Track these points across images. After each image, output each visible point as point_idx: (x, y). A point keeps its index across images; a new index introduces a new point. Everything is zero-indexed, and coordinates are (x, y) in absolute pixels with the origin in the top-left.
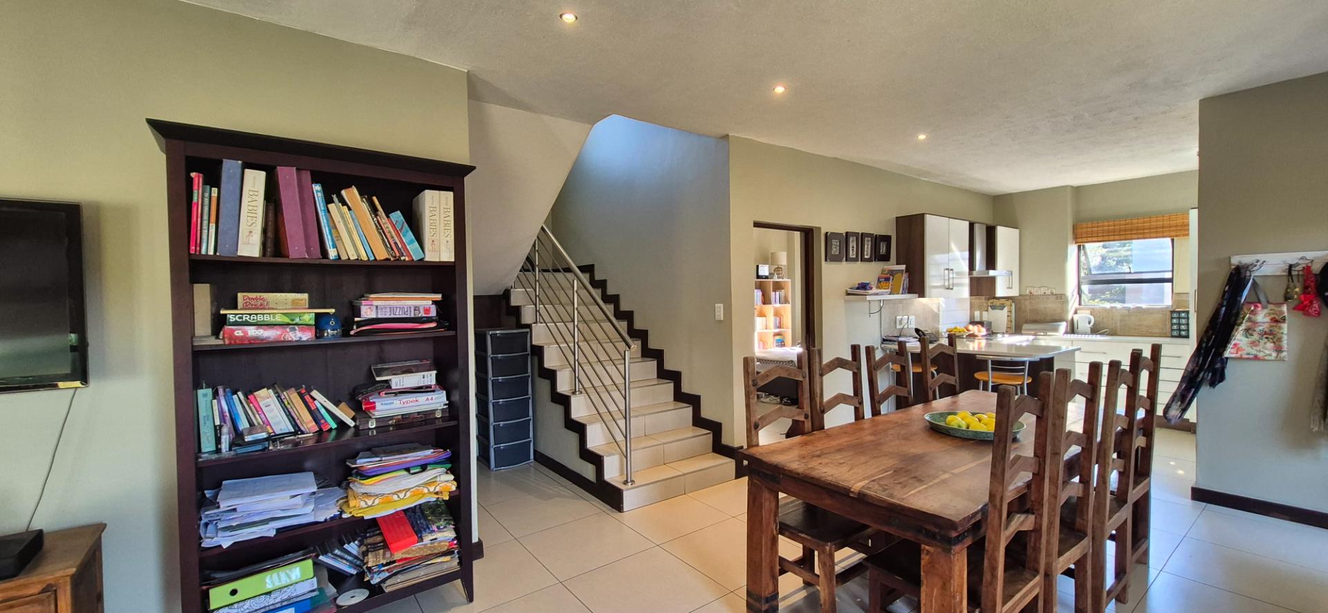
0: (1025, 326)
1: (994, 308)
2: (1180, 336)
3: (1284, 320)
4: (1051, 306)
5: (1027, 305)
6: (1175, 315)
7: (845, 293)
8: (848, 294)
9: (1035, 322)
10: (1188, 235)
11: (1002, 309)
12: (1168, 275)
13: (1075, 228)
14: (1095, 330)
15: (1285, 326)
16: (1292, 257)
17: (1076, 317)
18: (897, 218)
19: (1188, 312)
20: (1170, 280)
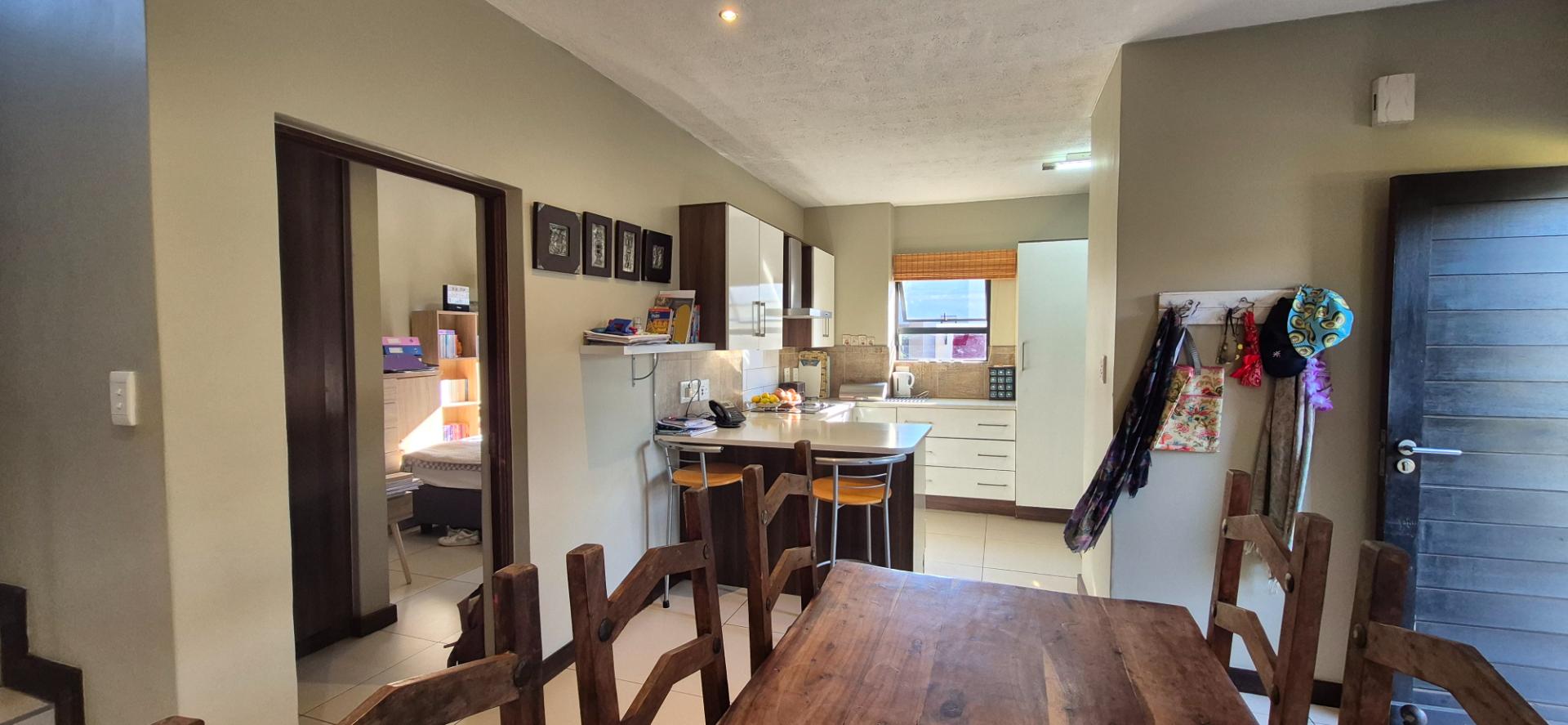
0: (843, 388)
1: (805, 362)
3: (1219, 392)
4: (869, 361)
5: (844, 360)
6: (993, 373)
7: (581, 340)
8: (589, 342)
9: (852, 382)
10: (1014, 276)
11: (816, 365)
12: (984, 325)
13: (894, 259)
14: (915, 394)
15: (1220, 401)
16: (1230, 298)
17: (896, 375)
18: (681, 207)
19: (1013, 370)
20: (986, 331)
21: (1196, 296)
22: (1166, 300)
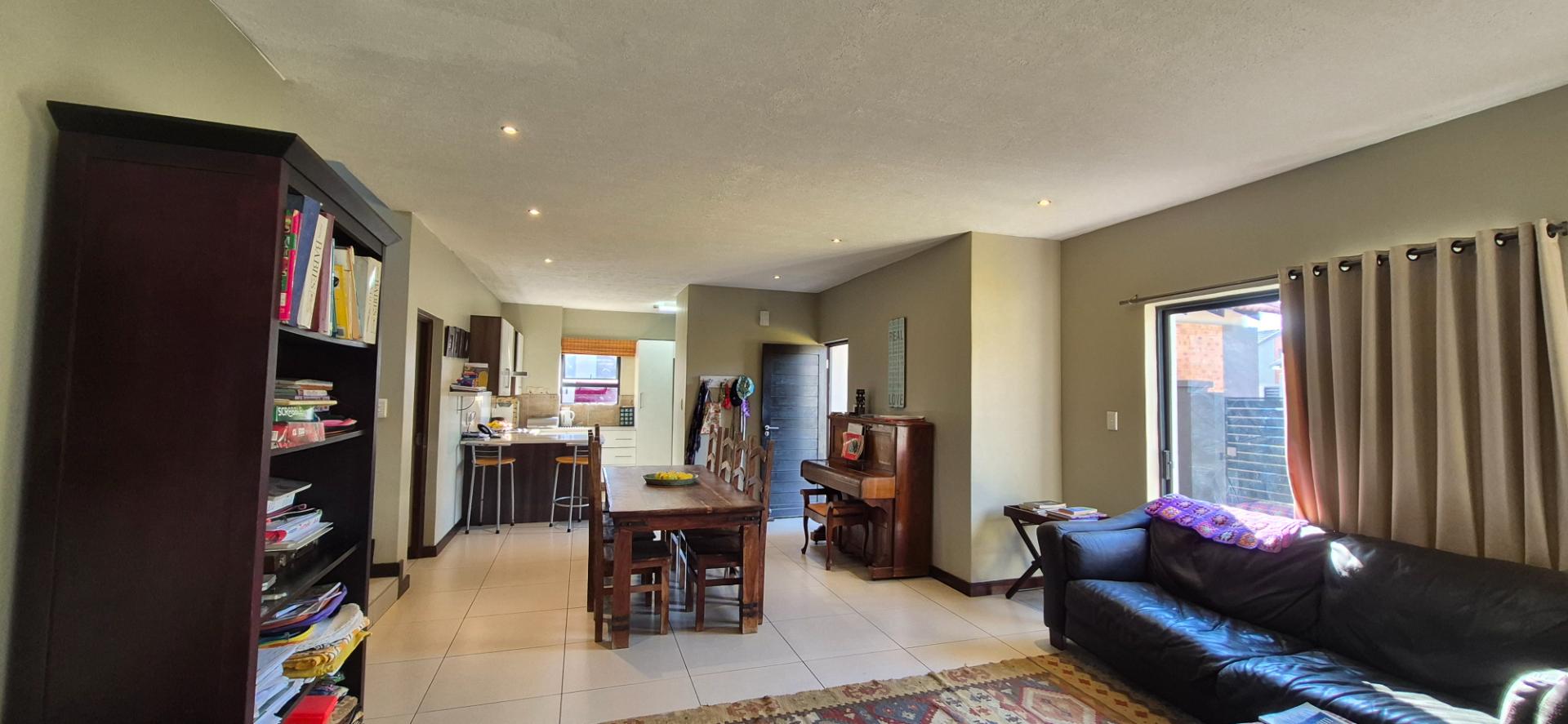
0: (529, 421)
1: (501, 405)
2: (628, 425)
3: (719, 411)
4: (544, 404)
5: (528, 403)
6: (622, 411)
7: (449, 389)
8: (452, 390)
9: (533, 417)
10: (634, 356)
11: (509, 406)
12: (616, 382)
13: (563, 341)
14: (574, 424)
15: (720, 414)
16: (721, 379)
17: (562, 413)
18: (472, 317)
19: (633, 408)
20: (618, 386)
21: (711, 377)
22: (702, 378)
